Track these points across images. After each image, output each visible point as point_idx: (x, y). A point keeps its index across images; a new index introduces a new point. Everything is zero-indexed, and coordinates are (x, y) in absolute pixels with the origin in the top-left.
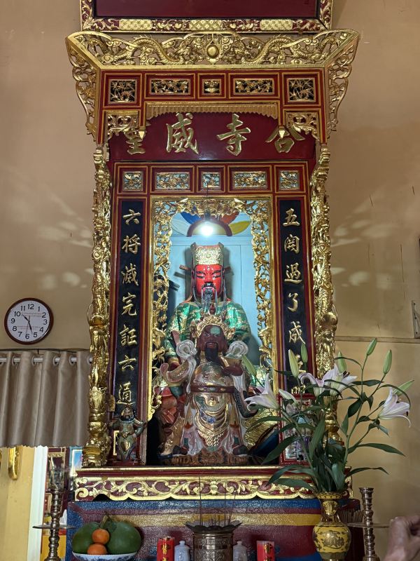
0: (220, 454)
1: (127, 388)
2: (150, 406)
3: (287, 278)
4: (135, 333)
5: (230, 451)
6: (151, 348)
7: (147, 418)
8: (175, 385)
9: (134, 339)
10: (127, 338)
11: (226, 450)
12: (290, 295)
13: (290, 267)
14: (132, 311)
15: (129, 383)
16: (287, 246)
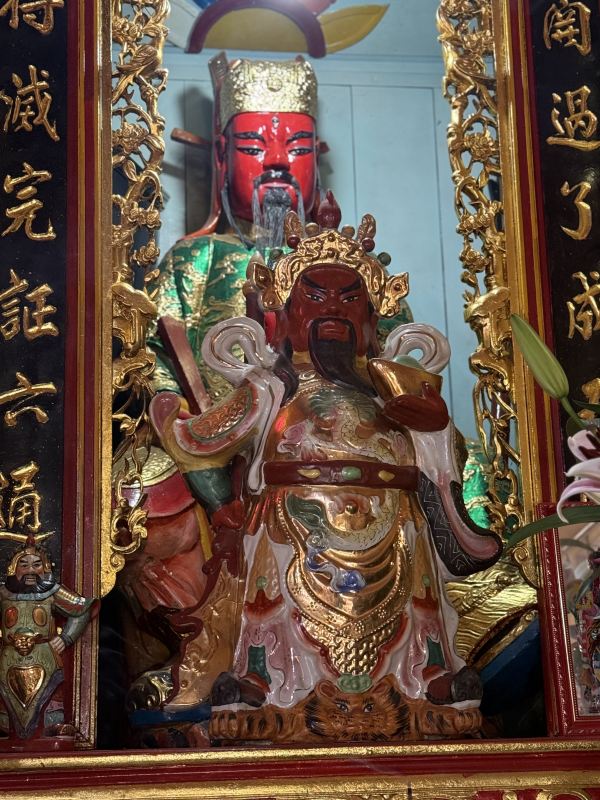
0: (382, 700)
1: (25, 485)
2: (107, 546)
3: (554, 132)
4: (50, 300)
5: (418, 691)
6: (108, 350)
7: (100, 585)
8: (206, 465)
9: (47, 318)
10: (20, 314)
11: (403, 687)
12: (566, 190)
13: (564, 98)
14: (39, 226)
15: (32, 467)
16: (553, 30)
